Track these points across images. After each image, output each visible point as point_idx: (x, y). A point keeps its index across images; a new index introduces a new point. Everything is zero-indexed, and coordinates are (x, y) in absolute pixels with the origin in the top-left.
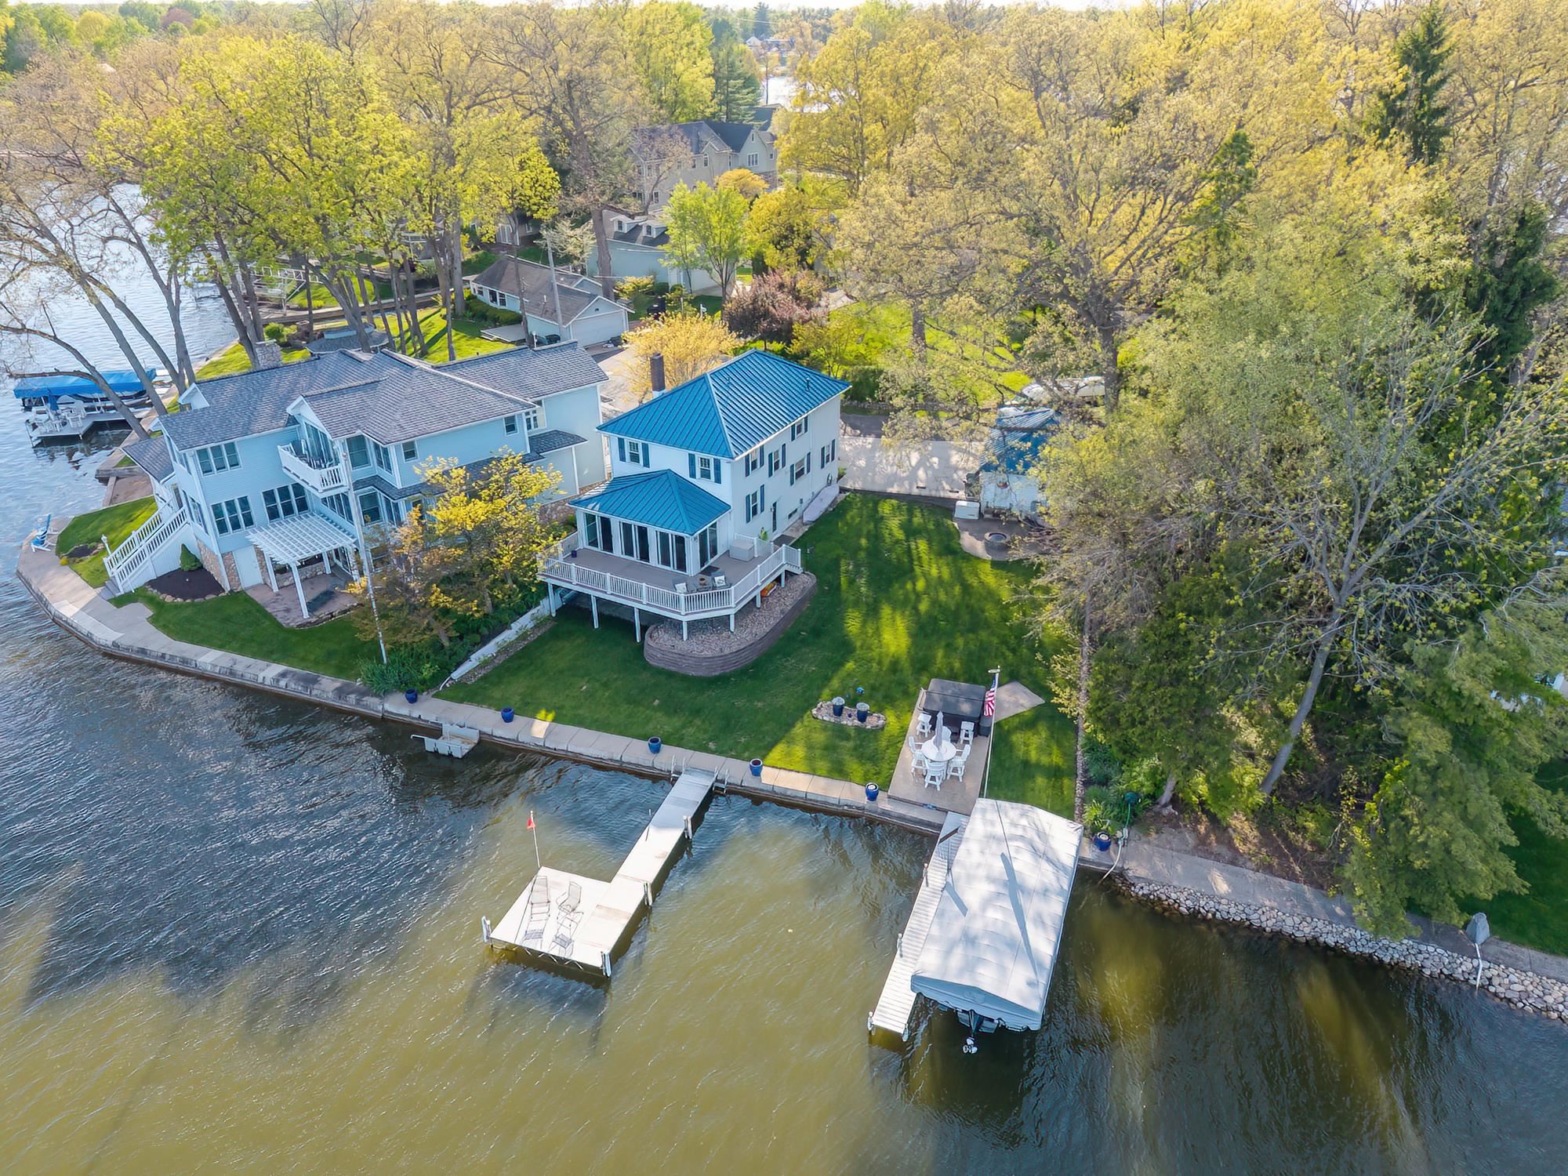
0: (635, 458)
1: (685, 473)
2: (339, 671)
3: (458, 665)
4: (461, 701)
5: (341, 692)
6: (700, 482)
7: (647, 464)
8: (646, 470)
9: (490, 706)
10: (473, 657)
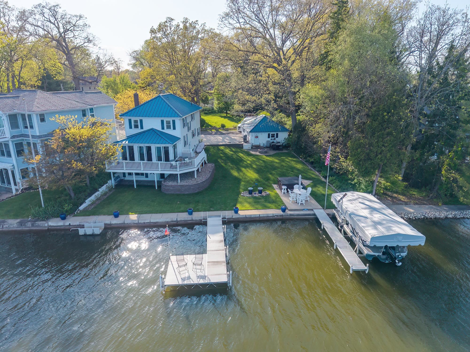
0: (136, 127)
1: (159, 128)
2: (16, 216)
3: (81, 204)
4: (89, 215)
5: (21, 224)
6: (166, 131)
7: (142, 128)
8: (142, 130)
9: (104, 215)
10: (86, 201)
